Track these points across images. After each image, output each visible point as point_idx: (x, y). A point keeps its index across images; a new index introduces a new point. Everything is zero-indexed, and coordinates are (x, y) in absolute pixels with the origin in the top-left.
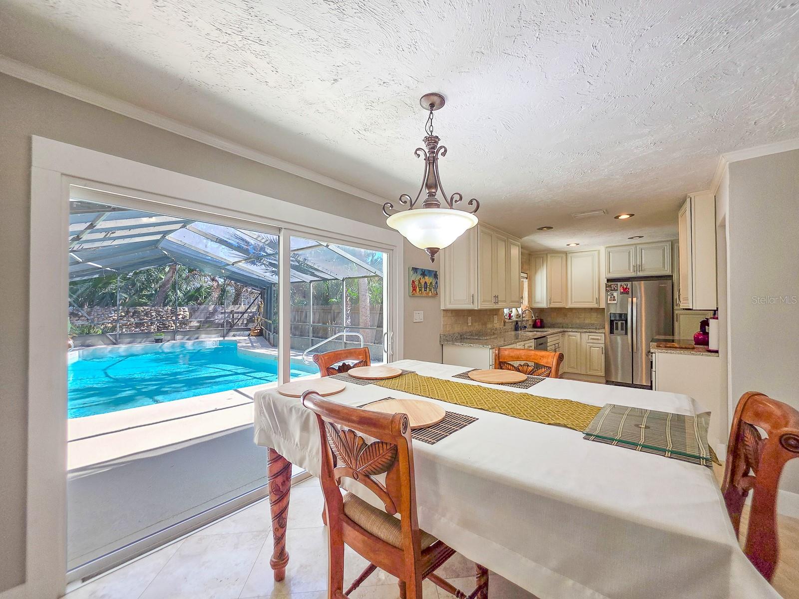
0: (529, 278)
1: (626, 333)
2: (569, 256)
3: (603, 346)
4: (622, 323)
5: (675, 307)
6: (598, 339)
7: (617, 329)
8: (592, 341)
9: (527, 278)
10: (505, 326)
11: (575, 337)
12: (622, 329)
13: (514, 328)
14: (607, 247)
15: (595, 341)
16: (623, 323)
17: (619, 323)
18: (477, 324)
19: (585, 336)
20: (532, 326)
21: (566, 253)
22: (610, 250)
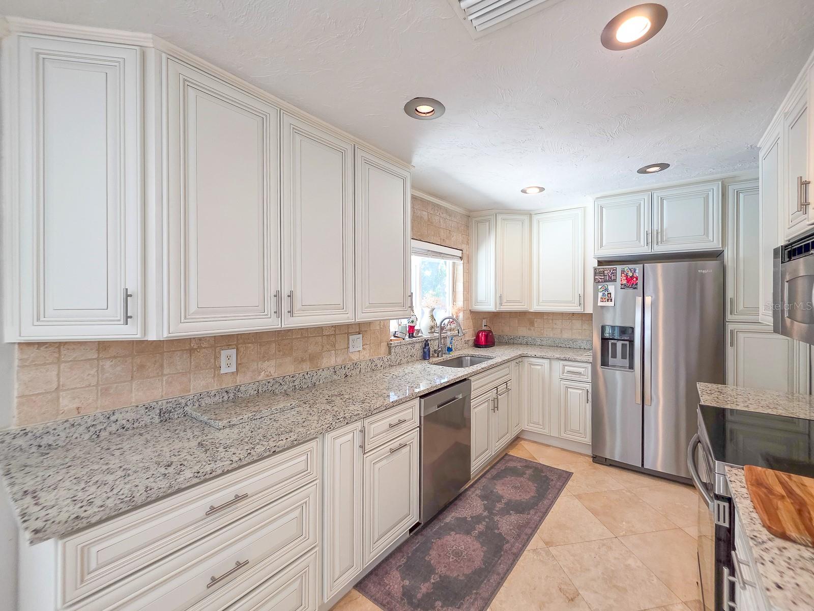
0: (465, 258)
1: (631, 367)
2: (535, 218)
3: (589, 387)
4: (622, 344)
5: (729, 317)
6: (580, 373)
7: (614, 356)
8: (569, 376)
9: (461, 258)
10: (390, 353)
11: (540, 367)
12: (624, 357)
13: (419, 354)
14: (597, 198)
15: (574, 377)
16: (626, 345)
17: (619, 345)
18: (273, 363)
19: (558, 366)
20: (471, 343)
21: (530, 214)
22: (602, 202)
